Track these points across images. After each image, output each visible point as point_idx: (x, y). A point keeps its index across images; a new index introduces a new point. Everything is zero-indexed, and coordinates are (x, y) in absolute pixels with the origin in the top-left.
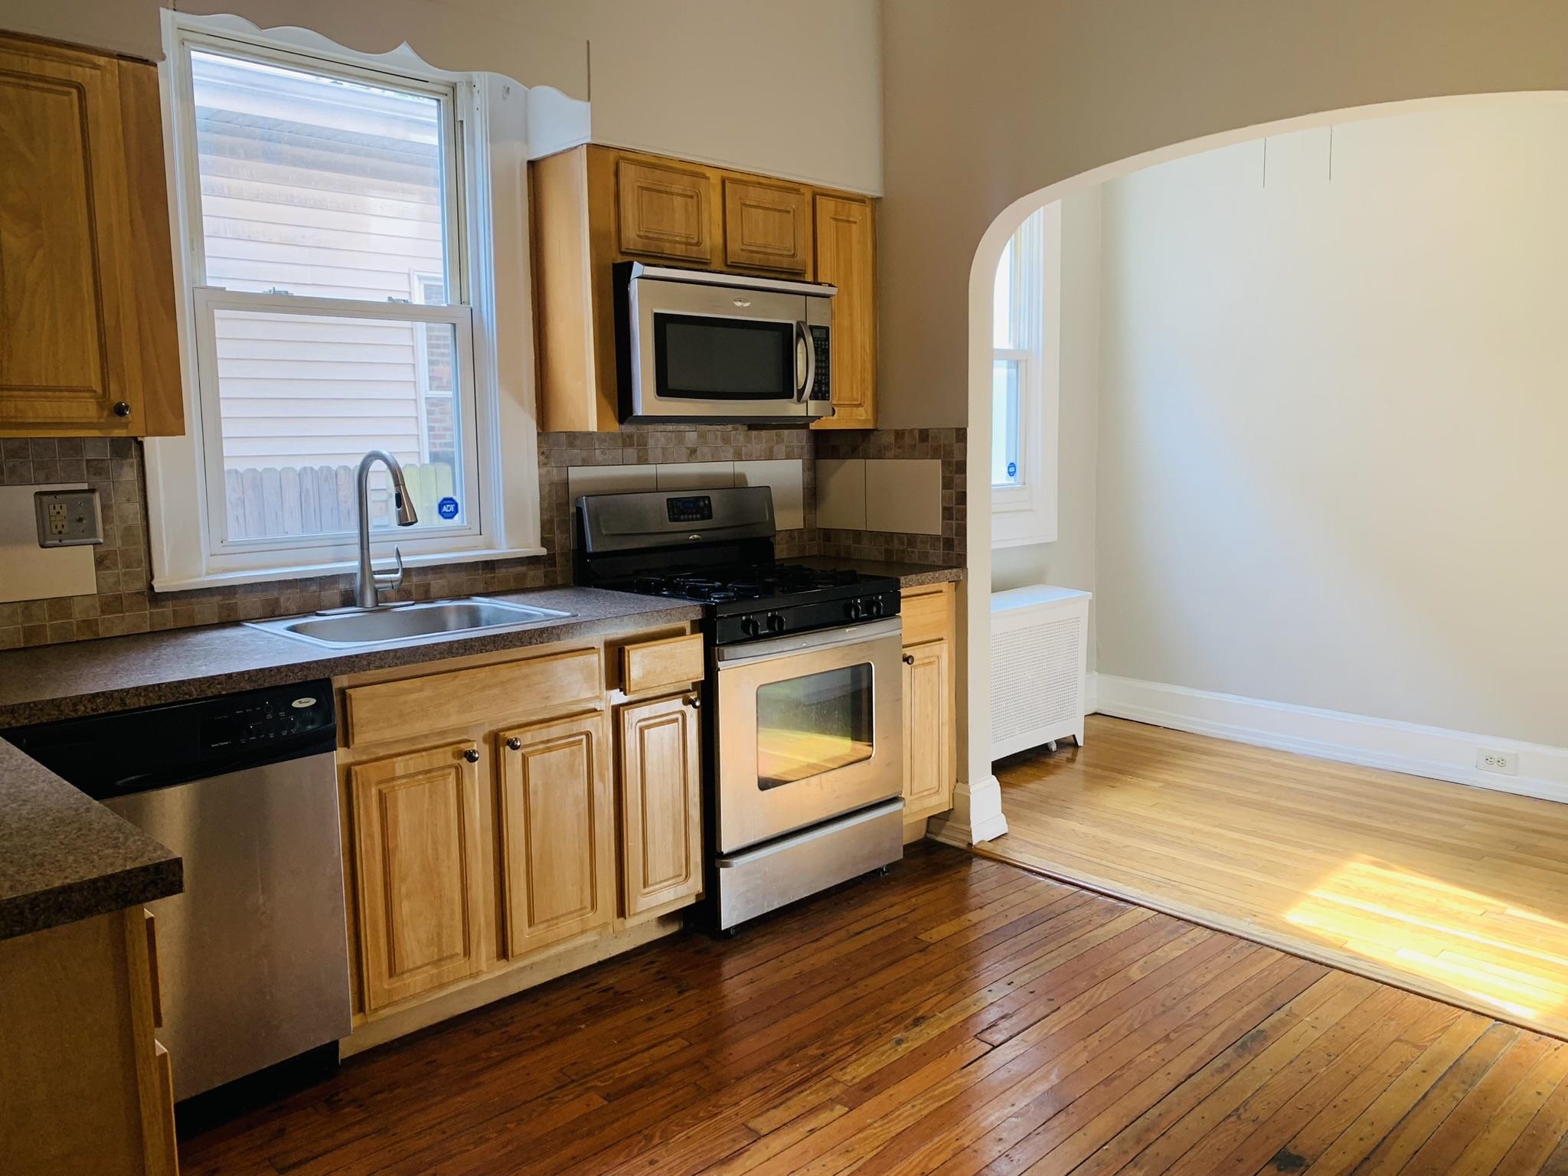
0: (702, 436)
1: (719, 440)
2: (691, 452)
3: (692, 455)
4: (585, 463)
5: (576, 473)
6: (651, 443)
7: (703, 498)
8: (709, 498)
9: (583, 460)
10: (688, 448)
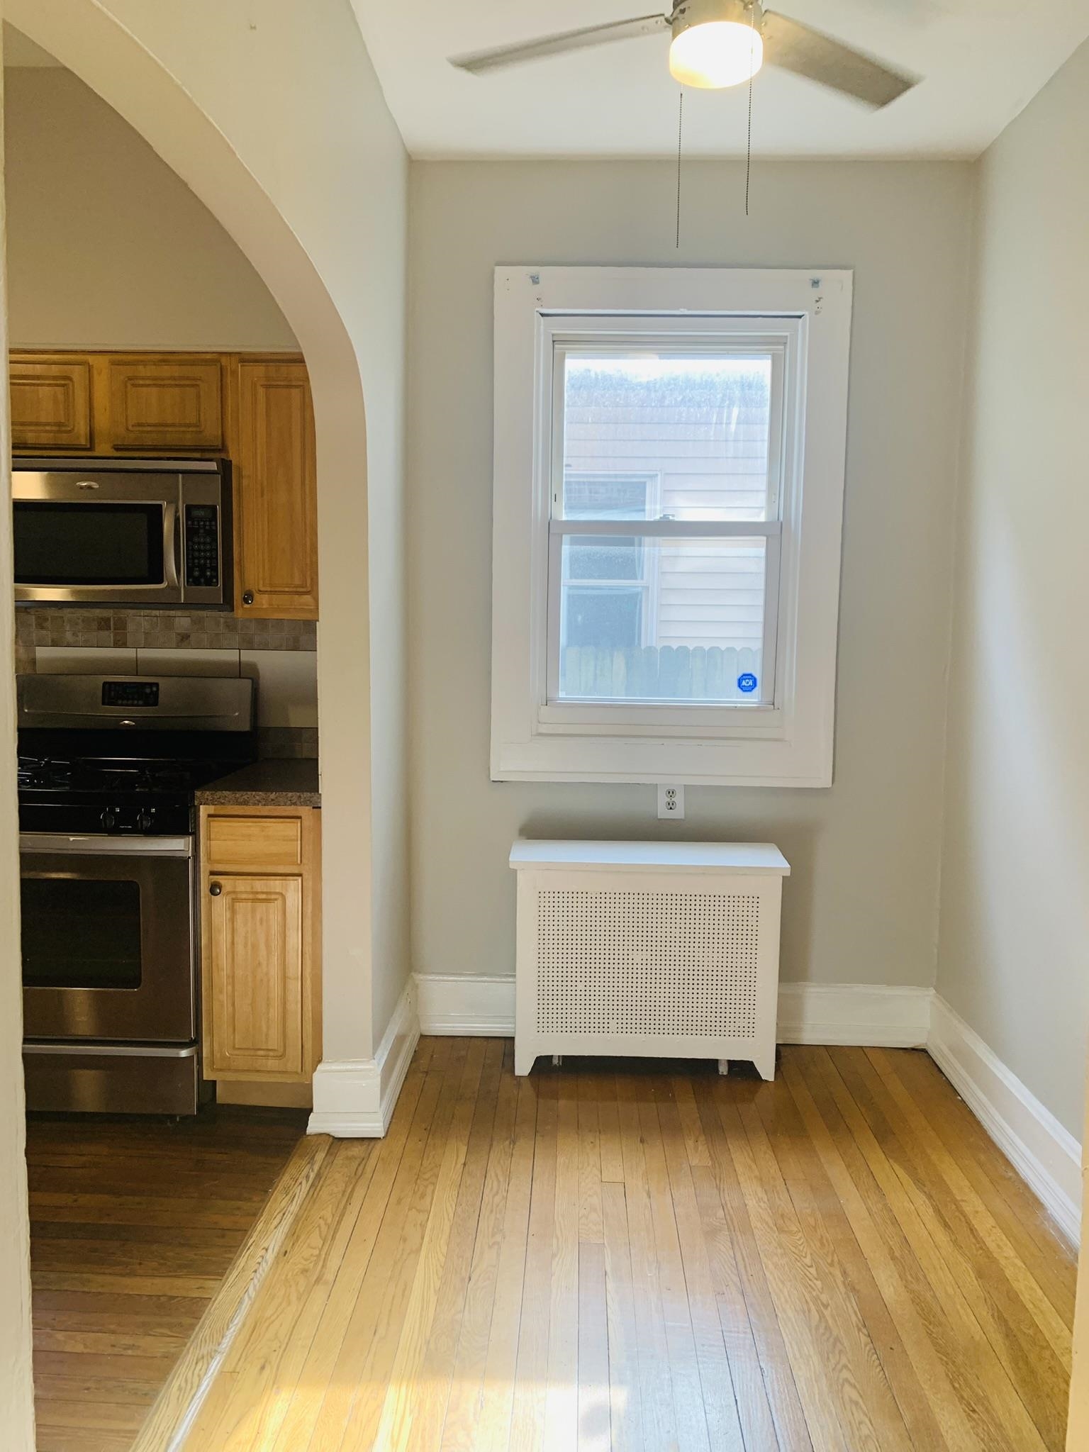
0: (198, 622)
1: (222, 627)
2: (183, 638)
3: (183, 640)
4: (55, 644)
5: (42, 653)
6: (131, 627)
7: (151, 685)
8: (157, 685)
9: (53, 641)
10: (179, 634)
